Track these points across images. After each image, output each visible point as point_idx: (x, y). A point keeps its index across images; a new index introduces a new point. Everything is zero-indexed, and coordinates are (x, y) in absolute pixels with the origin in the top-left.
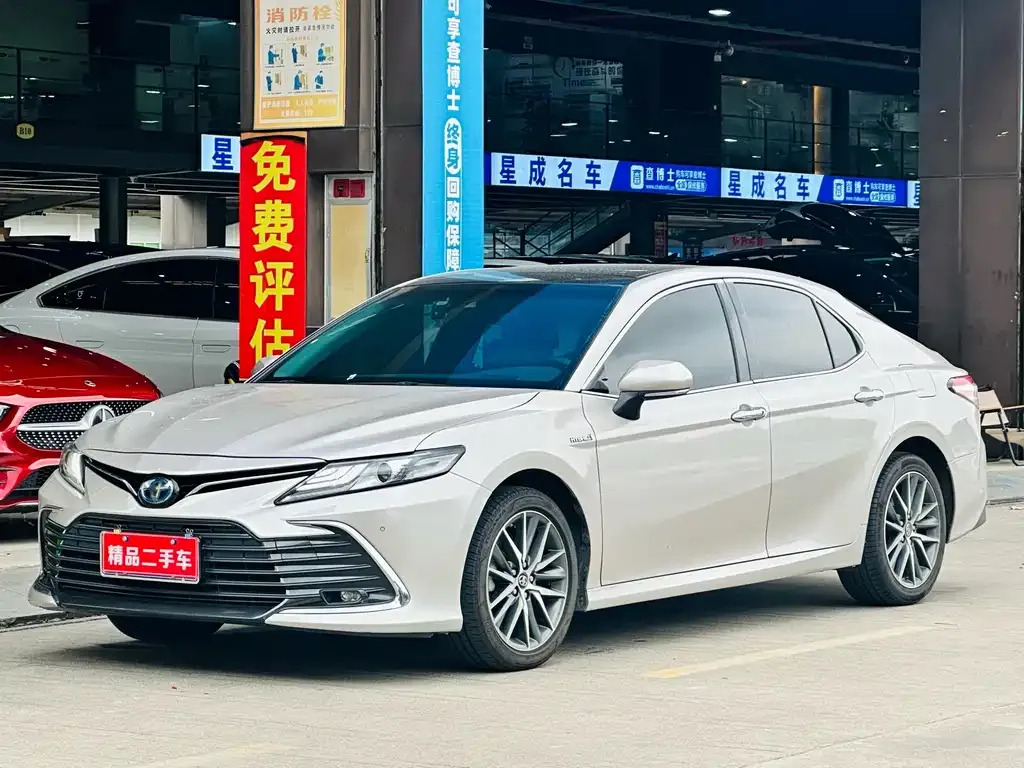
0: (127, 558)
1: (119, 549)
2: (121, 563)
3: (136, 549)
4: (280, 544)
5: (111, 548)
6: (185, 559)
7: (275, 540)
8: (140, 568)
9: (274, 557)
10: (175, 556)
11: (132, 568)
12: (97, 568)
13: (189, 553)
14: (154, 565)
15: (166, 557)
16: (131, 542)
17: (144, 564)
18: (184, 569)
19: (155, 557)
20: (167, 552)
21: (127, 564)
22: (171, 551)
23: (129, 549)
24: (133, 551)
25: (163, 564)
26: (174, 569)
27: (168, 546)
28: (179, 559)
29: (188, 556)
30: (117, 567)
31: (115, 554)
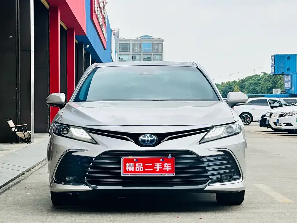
0: (136, 168)
1: (132, 165)
2: (133, 170)
3: (142, 164)
4: (208, 158)
5: (127, 165)
6: (168, 167)
7: (206, 157)
8: (144, 171)
9: (206, 164)
10: (163, 166)
11: (139, 172)
12: (120, 173)
13: (170, 164)
14: (152, 170)
15: (158, 166)
16: (138, 161)
17: (146, 170)
18: (168, 170)
19: (152, 167)
20: (158, 164)
21: (136, 170)
22: (161, 164)
23: (137, 164)
24: (140, 165)
25: (157, 169)
26: (162, 171)
27: (159, 162)
28: (165, 167)
29: (169, 165)
30: (131, 172)
31: (130, 167)
